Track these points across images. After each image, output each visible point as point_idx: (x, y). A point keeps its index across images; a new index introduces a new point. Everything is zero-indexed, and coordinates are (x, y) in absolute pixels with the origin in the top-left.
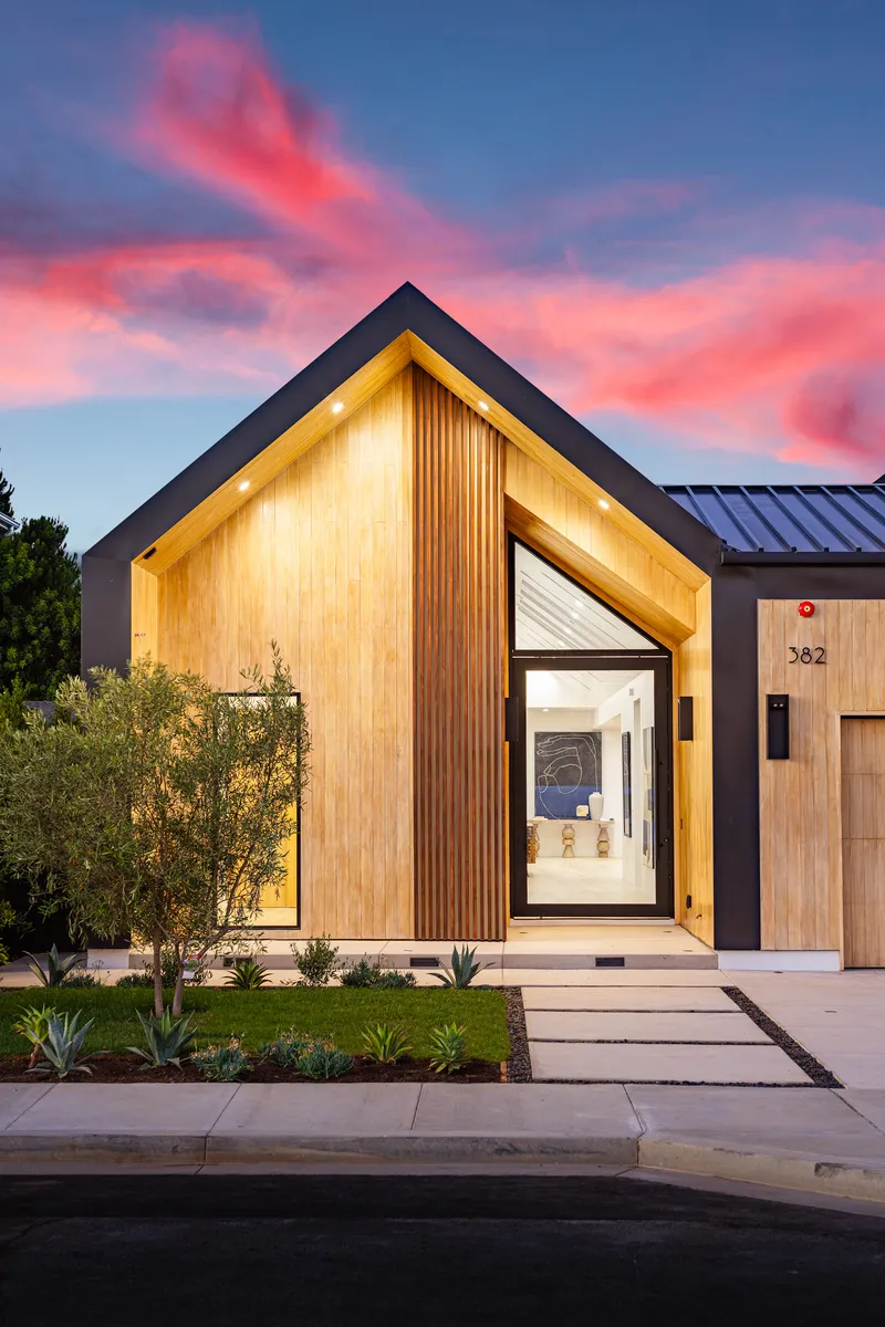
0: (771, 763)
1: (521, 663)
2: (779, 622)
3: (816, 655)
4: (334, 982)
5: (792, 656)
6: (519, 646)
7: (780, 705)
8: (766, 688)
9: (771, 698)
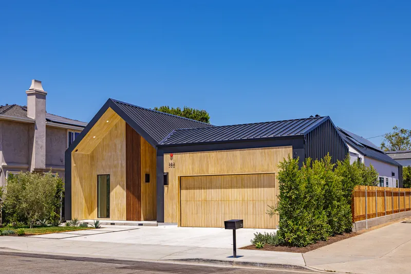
0: (166, 186)
2: (167, 157)
3: (173, 164)
5: (169, 164)
7: (166, 174)
8: (165, 171)
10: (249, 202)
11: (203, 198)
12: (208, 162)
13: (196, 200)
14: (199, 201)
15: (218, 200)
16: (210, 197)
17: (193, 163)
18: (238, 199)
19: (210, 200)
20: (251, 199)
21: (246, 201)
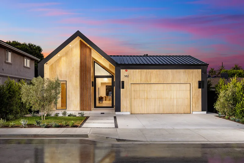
0: (122, 89)
1: (95, 77)
2: (123, 72)
3: (127, 76)
4: (66, 116)
5: (124, 76)
6: (95, 75)
7: (123, 82)
8: (121, 80)
9: (122, 81)
10: (174, 99)
11: (145, 97)
12: (151, 76)
13: (141, 98)
14: (143, 98)
15: (155, 98)
16: (150, 96)
17: (141, 76)
18: (168, 97)
19: (150, 98)
20: (176, 97)
21: (172, 99)
